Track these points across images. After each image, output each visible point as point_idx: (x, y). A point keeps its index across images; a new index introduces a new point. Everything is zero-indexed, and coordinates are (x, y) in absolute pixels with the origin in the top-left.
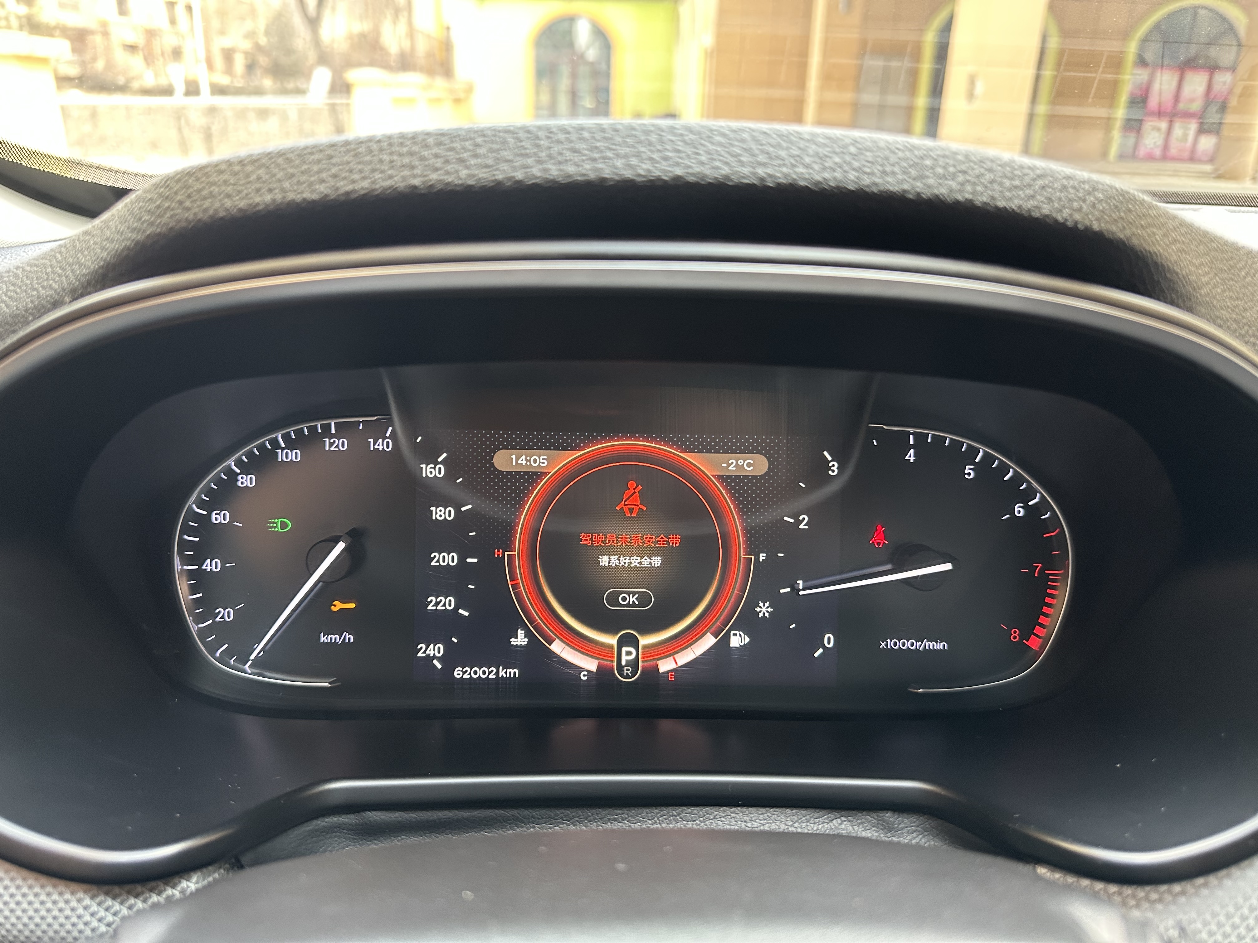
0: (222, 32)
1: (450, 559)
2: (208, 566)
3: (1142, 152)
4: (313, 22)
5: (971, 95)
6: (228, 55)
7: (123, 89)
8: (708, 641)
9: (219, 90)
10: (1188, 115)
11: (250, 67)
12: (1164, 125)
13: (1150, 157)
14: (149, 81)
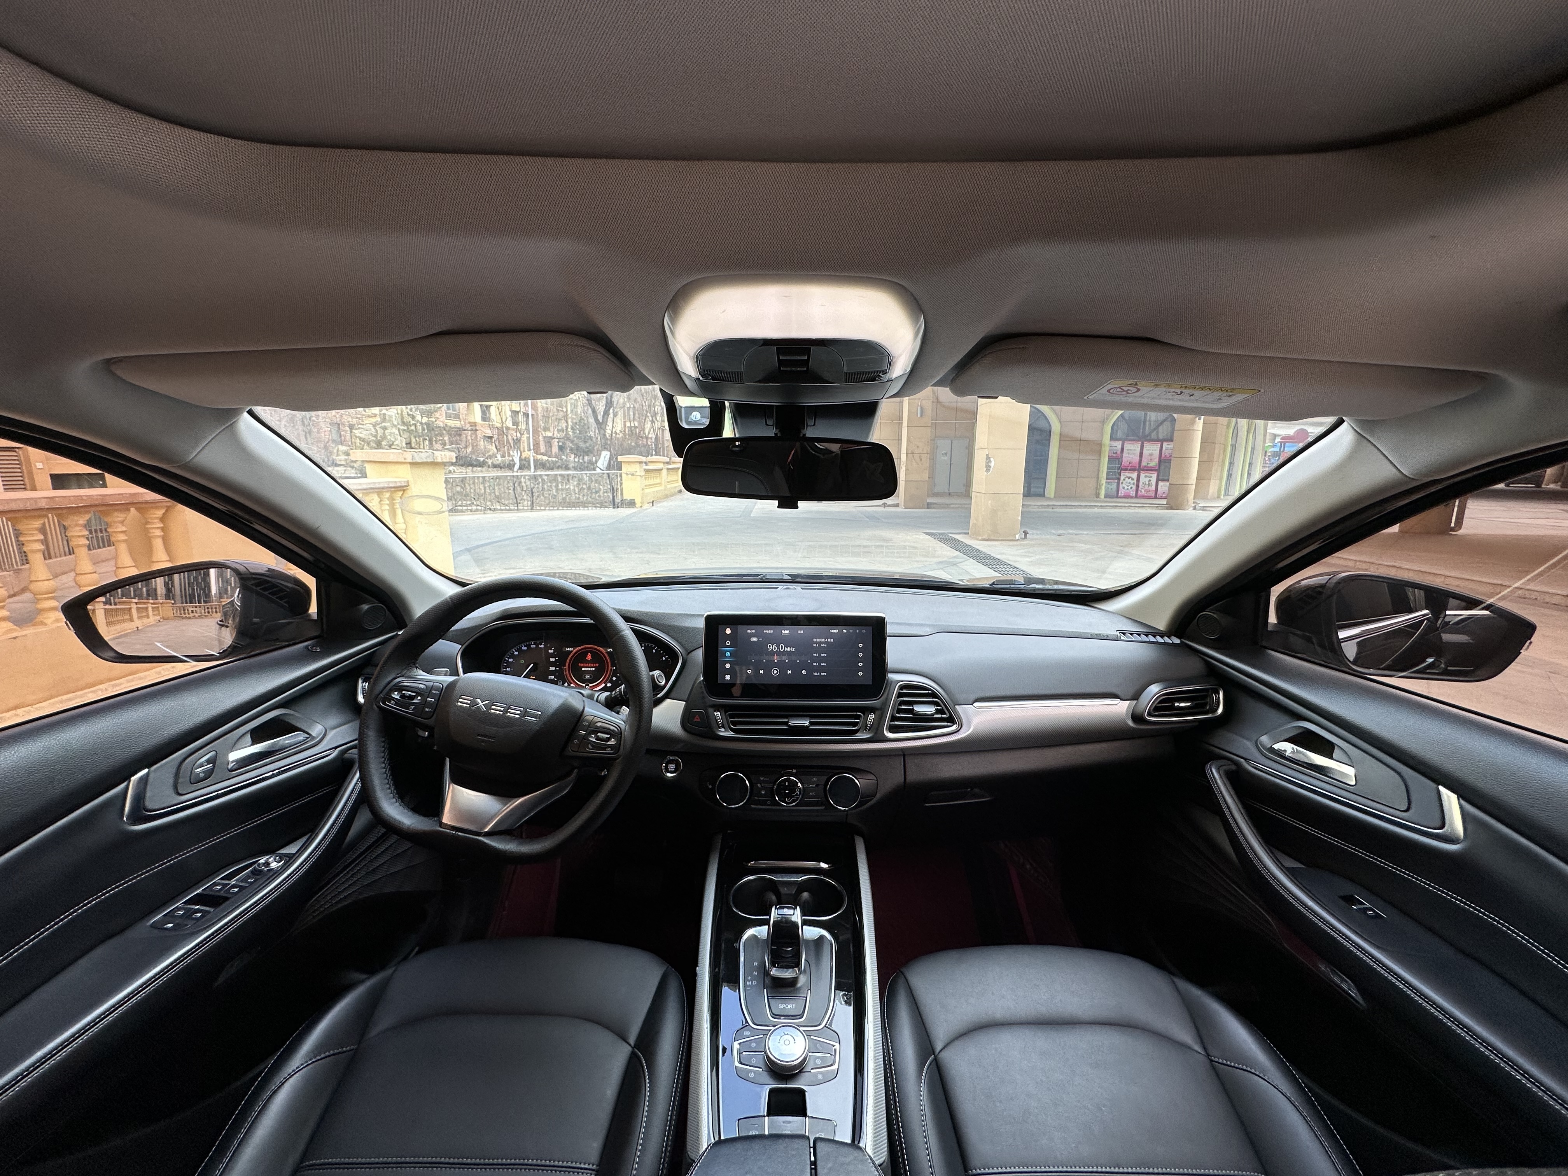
0: (546, 429)
1: (553, 669)
2: (508, 669)
3: (1122, 493)
4: (601, 425)
5: (988, 468)
6: (549, 441)
7: (481, 465)
8: (603, 685)
9: (540, 465)
10: (1149, 469)
11: (561, 448)
12: (1134, 475)
13: (1127, 496)
14: (499, 459)
